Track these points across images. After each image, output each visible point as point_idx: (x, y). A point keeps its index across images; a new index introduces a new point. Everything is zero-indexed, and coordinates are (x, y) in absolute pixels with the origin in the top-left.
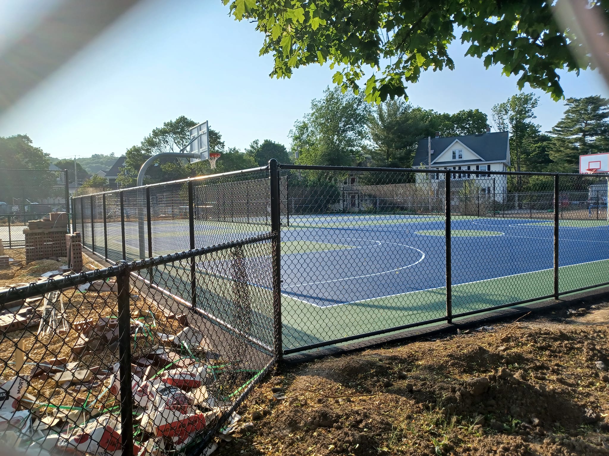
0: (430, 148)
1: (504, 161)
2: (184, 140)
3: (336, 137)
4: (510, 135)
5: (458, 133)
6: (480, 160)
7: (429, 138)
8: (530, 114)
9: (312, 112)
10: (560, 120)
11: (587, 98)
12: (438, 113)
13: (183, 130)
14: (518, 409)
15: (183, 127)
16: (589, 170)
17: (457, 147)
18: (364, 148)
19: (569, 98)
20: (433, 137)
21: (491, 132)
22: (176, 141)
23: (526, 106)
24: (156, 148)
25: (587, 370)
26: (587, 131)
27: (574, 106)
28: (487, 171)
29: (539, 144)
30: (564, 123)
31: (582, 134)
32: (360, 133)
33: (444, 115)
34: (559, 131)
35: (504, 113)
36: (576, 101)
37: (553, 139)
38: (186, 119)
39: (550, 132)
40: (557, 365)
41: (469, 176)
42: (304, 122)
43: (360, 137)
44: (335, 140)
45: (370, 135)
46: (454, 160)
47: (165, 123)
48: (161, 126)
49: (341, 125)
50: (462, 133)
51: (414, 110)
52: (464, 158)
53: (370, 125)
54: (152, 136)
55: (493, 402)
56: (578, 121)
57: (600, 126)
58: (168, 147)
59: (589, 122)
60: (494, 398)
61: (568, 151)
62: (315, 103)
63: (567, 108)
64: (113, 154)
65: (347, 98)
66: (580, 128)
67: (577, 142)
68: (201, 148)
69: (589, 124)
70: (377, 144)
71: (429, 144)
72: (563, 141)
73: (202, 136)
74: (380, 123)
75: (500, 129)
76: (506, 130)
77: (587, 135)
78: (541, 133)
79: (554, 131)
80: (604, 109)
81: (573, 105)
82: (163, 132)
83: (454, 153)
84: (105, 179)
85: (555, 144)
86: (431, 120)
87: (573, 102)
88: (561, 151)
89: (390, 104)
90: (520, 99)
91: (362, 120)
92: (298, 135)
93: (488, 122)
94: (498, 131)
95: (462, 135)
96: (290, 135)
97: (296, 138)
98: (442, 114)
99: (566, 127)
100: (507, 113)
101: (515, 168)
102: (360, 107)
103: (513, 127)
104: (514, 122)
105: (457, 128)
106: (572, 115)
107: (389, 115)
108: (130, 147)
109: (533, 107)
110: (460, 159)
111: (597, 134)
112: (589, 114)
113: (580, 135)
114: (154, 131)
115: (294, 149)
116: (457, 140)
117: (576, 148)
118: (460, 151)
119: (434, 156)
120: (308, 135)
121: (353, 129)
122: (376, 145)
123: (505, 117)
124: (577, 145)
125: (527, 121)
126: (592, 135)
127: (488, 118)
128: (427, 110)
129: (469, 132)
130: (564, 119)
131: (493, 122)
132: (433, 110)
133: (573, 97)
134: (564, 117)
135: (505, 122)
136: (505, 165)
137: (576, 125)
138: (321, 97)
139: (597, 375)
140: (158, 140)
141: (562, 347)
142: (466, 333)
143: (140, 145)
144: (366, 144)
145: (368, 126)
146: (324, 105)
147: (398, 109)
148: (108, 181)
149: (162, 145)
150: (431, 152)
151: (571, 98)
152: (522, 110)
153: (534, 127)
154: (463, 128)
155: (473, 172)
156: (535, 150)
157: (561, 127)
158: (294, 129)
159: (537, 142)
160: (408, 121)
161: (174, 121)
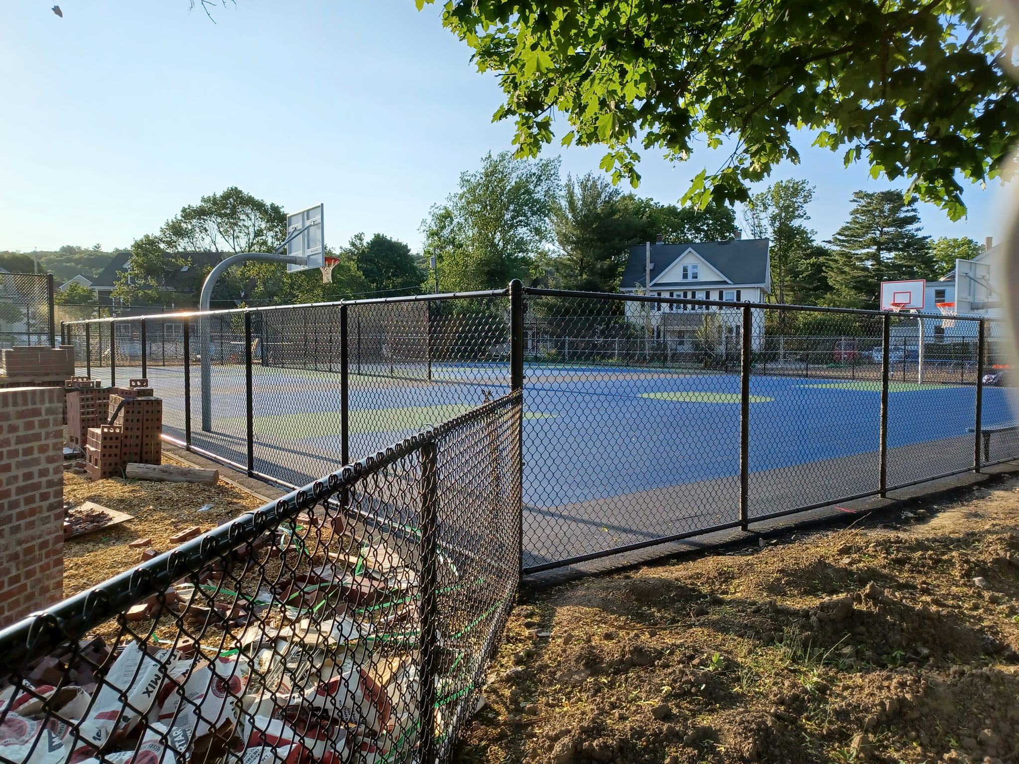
0: (648, 260)
1: (762, 285)
2: (236, 228)
3: (498, 236)
4: (771, 244)
5: (690, 237)
6: (725, 283)
7: (648, 243)
8: (801, 212)
9: (460, 192)
10: (844, 225)
11: (882, 193)
12: (661, 204)
13: (234, 212)
14: (898, 637)
15: (234, 207)
16: (895, 304)
17: (690, 260)
18: (543, 254)
19: (857, 191)
20: (653, 243)
21: (743, 238)
22: (222, 229)
23: (794, 200)
24: (186, 240)
25: (965, 589)
26: (883, 244)
27: (864, 204)
28: (735, 300)
29: (813, 260)
30: (850, 229)
31: (876, 247)
32: (538, 231)
33: (669, 208)
34: (843, 241)
35: (762, 208)
36: (867, 195)
37: (834, 253)
38: (240, 192)
39: (829, 242)
40: (924, 582)
41: (707, 308)
42: (445, 208)
43: (537, 238)
44: (496, 241)
45: (554, 234)
46: (685, 281)
47: (203, 198)
48: (196, 203)
49: (508, 216)
50: (696, 237)
51: (624, 198)
52: (701, 279)
53: (554, 218)
54: (180, 218)
55: (862, 629)
56: (870, 227)
57: (901, 236)
58: (208, 240)
59: (885, 229)
60: (862, 624)
61: (856, 273)
62: (466, 178)
63: (854, 206)
64: (98, 247)
65: (519, 172)
66: (874, 239)
67: (868, 260)
68: (308, 248)
69: (887, 233)
70: (564, 249)
71: (648, 254)
72: (848, 256)
73: (312, 229)
74: (570, 216)
75: (754, 234)
76: (763, 237)
77: (883, 249)
78: (815, 244)
79: (835, 241)
80: (906, 211)
81: (863, 202)
82: (200, 213)
83: (685, 270)
84: (92, 291)
85: (836, 261)
86: (650, 215)
87: (863, 198)
88: (845, 273)
89: (586, 186)
90: (786, 188)
91: (542, 209)
92: (435, 228)
93: (736, 223)
94: (752, 237)
95: (698, 241)
96: (423, 228)
97: (433, 234)
98: (666, 206)
99: (852, 236)
100: (766, 208)
101: (776, 295)
102: (539, 188)
103: (775, 232)
104: (777, 224)
105: (689, 230)
106: (862, 218)
107: (585, 204)
108: (140, 237)
109: (806, 202)
110: (695, 280)
111: (897, 249)
112: (886, 217)
113: (873, 249)
114: (184, 210)
115: (429, 252)
116: (690, 249)
117: (865, 269)
118: (695, 267)
119: (655, 273)
120: (452, 230)
121: (527, 225)
122: (562, 252)
123: (763, 215)
124: (869, 264)
125: (796, 223)
126: (889, 250)
127: (736, 215)
128: (644, 198)
129: (706, 236)
130: (850, 223)
131: (745, 223)
132: (652, 199)
133: (864, 190)
134: (850, 221)
135: (763, 223)
136: (763, 291)
137: (867, 233)
138: (477, 168)
139: (980, 596)
140: (190, 227)
141: (925, 558)
142: (772, 544)
143: (158, 234)
144: (546, 249)
145: (552, 221)
146: (481, 181)
147: (599, 195)
148: (96, 294)
149: (197, 235)
150: (649, 266)
151: (861, 192)
152: (789, 206)
153: (806, 233)
154: (698, 231)
155: (714, 303)
156: (806, 270)
157: (846, 236)
158: (429, 219)
159: (809, 256)
160: (614, 214)
161: (219, 194)
